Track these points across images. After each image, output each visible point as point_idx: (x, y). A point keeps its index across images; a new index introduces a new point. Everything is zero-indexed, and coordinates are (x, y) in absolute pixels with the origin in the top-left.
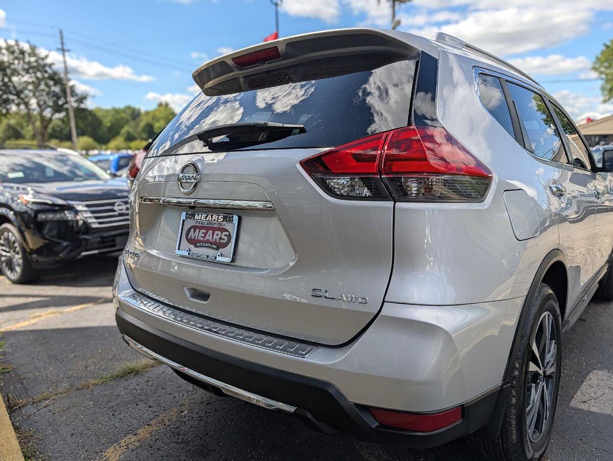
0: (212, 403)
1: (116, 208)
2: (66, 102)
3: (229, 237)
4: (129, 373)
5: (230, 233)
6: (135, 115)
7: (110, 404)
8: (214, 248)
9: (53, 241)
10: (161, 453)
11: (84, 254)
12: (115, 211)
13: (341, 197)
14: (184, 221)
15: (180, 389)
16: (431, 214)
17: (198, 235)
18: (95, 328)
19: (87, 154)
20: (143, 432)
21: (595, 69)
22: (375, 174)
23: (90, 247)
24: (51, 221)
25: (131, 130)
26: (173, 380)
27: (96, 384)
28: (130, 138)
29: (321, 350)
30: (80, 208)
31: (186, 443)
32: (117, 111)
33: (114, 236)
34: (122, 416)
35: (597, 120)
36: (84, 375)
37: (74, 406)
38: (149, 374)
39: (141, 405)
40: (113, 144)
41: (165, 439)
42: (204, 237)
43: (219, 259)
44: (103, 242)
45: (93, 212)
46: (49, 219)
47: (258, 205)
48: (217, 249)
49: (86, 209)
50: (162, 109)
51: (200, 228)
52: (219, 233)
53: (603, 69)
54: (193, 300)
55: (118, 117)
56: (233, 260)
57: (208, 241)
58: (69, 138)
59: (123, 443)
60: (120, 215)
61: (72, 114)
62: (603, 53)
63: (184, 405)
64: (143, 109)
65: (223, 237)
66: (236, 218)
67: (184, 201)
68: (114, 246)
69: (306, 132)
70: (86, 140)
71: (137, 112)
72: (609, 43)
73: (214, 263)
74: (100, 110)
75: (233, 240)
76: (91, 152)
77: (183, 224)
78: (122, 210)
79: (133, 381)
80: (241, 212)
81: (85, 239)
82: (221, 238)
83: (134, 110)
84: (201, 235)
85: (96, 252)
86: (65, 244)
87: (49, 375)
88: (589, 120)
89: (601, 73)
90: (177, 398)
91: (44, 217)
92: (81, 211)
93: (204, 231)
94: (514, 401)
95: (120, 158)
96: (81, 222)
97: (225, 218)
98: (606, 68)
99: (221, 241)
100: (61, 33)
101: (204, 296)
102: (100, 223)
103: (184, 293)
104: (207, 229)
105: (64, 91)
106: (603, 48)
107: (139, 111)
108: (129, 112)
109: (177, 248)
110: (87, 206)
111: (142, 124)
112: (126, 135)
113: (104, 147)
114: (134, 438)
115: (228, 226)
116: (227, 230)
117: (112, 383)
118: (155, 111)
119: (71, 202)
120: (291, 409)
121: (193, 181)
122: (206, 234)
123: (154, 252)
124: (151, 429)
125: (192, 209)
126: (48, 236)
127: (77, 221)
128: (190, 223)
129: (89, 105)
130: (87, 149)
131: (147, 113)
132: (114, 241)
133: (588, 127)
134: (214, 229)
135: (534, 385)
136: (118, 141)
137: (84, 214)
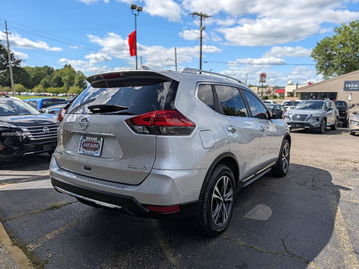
0: (92, 218)
1: (44, 130)
2: (8, 64)
3: (99, 146)
4: (54, 208)
5: (99, 145)
6: (50, 71)
7: (46, 219)
8: (93, 151)
9: (8, 146)
10: (69, 236)
11: (26, 154)
12: (43, 132)
13: (140, 133)
14: (82, 140)
15: (78, 213)
16: (171, 139)
17: (87, 145)
18: (34, 189)
19: (19, 94)
20: (61, 229)
21: (312, 56)
22: (150, 126)
23: (29, 150)
24: (9, 136)
25: (47, 81)
26: (75, 210)
27: (38, 212)
28: (47, 86)
29: (131, 187)
30: (24, 130)
31: (81, 232)
32: (38, 69)
33: (43, 144)
34: (52, 223)
35: (314, 84)
36: (32, 209)
37: (29, 220)
38: (63, 208)
39: (60, 219)
40: (35, 89)
41: (71, 231)
42: (90, 146)
43: (95, 155)
44: (37, 148)
45: (31, 132)
46: (7, 135)
47: (112, 135)
48: (95, 151)
49: (28, 130)
50: (67, 68)
51: (88, 143)
52: (95, 144)
53: (317, 56)
54: (85, 170)
55: (39, 72)
56: (101, 155)
57: (91, 148)
58: (9, 85)
59: (53, 232)
60: (46, 134)
61: (11, 71)
62: (317, 48)
63: (80, 219)
64: (55, 68)
65: (97, 146)
66: (102, 139)
67: (81, 132)
68: (42, 150)
69: (128, 109)
70: (19, 86)
71: (51, 69)
72: (320, 43)
73: (94, 156)
74: (28, 68)
75: (101, 148)
76: (22, 93)
77: (81, 141)
78: (47, 131)
79: (56, 211)
80: (104, 137)
81: (26, 146)
82: (96, 147)
83: (49, 68)
84: (88, 145)
85: (33, 153)
86: (16, 148)
87: (15, 209)
88: (310, 83)
89: (316, 58)
90: (77, 217)
91: (4, 134)
92: (25, 132)
93: (90, 144)
94: (205, 207)
95: (43, 100)
96: (24, 137)
97: (98, 139)
98: (318, 56)
99: (96, 148)
100: (6, 22)
101: (89, 169)
102: (35, 138)
103: (82, 168)
104: (91, 143)
105: (7, 57)
106: (317, 45)
107: (53, 68)
108: (46, 70)
109: (79, 150)
110: (28, 129)
111: (54, 77)
112: (44, 83)
113: (30, 91)
114: (57, 231)
115: (98, 142)
116: (98, 144)
117: (46, 212)
118: (63, 69)
119: (19, 127)
120: (120, 207)
121: (86, 125)
122: (90, 145)
123: (69, 152)
124: (65, 227)
125: (85, 136)
126: (6, 144)
127: (22, 137)
128: (84, 140)
129: (22, 65)
130: (20, 91)
131: (58, 70)
132: (42, 147)
133: (309, 87)
134: (94, 143)
135: (218, 204)
136: (40, 87)
137: (26, 133)
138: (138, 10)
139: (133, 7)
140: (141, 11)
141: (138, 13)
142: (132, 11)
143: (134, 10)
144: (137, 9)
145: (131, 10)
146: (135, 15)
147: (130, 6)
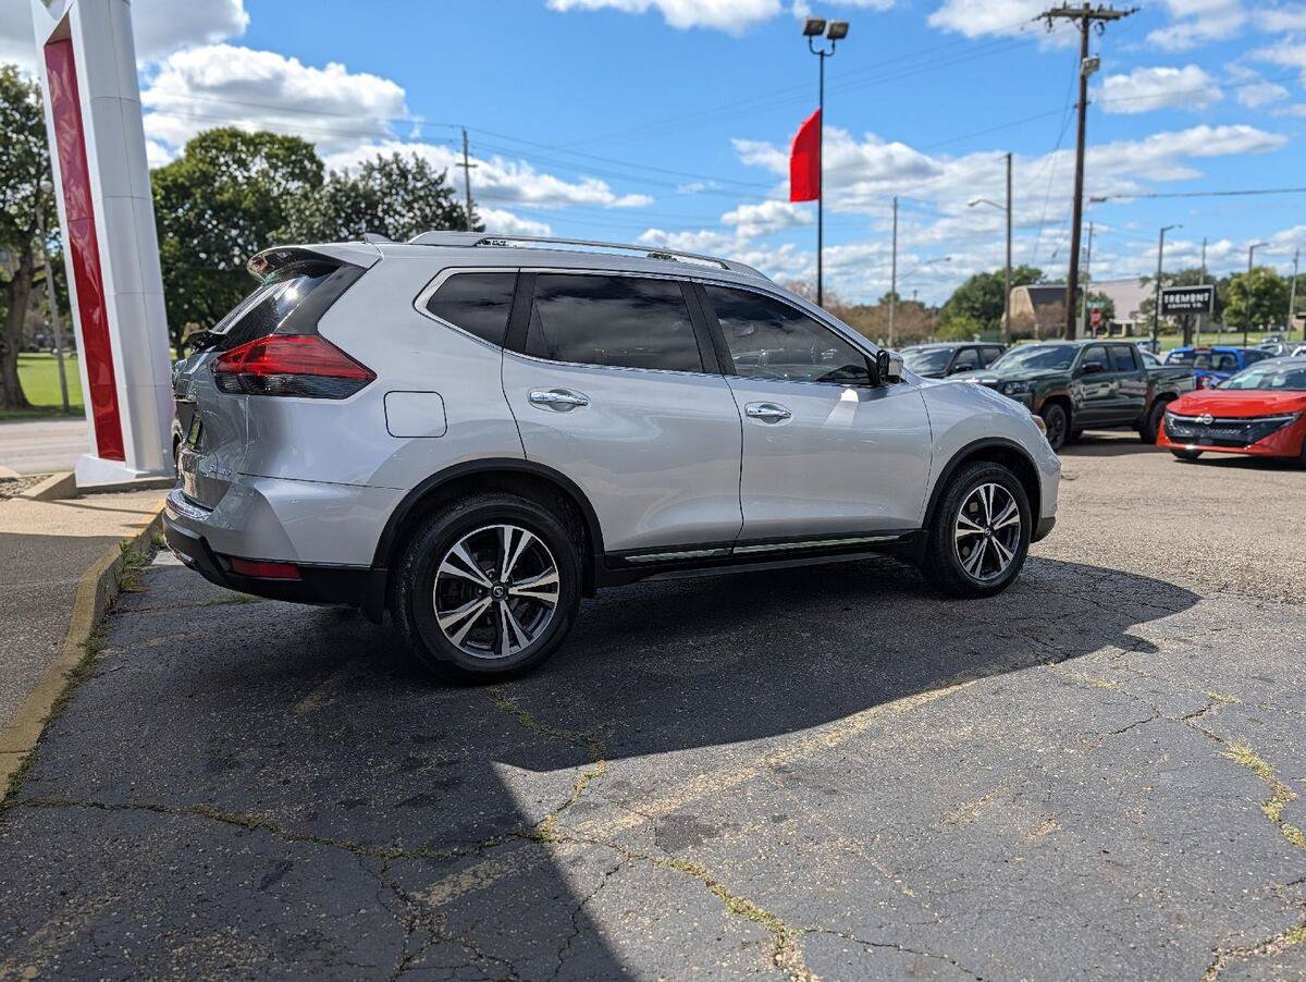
7: (193, 617)
20: (194, 634)
27: (200, 605)
34: (193, 624)
37: (164, 615)
39: (218, 620)
59: (170, 637)
79: (232, 608)
90: (253, 620)
100: (465, 133)
114: (182, 636)
124: (204, 633)
138: (833, 36)
139: (813, 29)
140: (842, 36)
141: (833, 46)
142: (811, 41)
143: (815, 39)
144: (827, 31)
145: (807, 38)
146: (822, 54)
147: (803, 27)
